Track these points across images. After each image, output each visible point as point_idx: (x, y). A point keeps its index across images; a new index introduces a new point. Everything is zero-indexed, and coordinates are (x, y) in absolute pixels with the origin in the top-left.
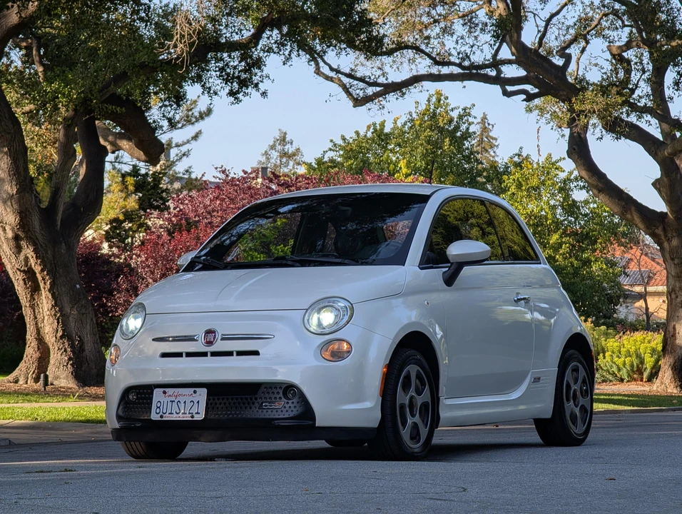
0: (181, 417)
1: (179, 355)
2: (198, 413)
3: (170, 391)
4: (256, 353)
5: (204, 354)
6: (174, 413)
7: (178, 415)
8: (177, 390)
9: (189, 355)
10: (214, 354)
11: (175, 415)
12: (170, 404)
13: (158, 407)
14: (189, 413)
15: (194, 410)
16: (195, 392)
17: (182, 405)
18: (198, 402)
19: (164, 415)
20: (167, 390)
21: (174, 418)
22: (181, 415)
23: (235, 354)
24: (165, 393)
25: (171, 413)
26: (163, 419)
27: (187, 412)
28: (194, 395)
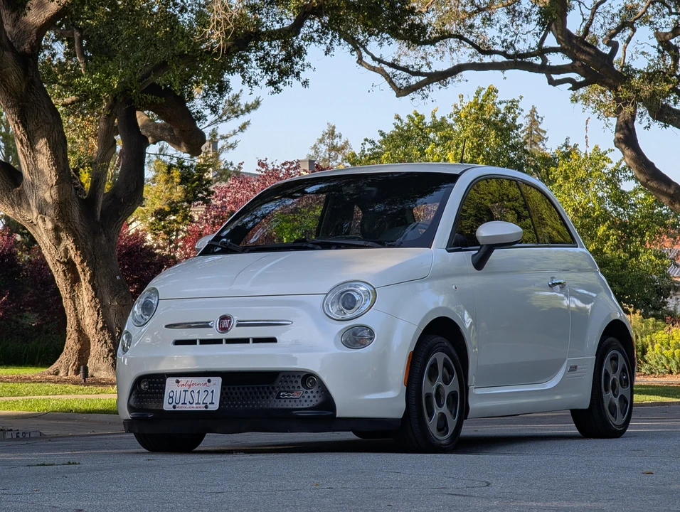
0: (194, 407)
1: (193, 342)
2: (212, 403)
3: (183, 380)
4: (273, 340)
5: (219, 341)
6: (188, 403)
7: (191, 406)
8: (190, 379)
9: (203, 342)
10: (229, 341)
11: (188, 405)
12: (183, 393)
13: (170, 397)
14: (203, 403)
15: (208, 401)
16: (209, 381)
17: (196, 396)
18: (212, 392)
19: (177, 406)
20: (180, 379)
21: (188, 408)
22: (194, 405)
23: (251, 340)
24: (178, 382)
25: (184, 403)
26: (177, 409)
27: (201, 402)
28: (208, 384)
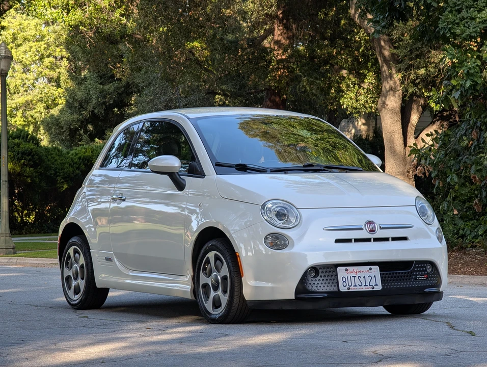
0: (363, 289)
1: (349, 241)
2: (376, 285)
3: (351, 268)
4: (405, 239)
5: (368, 240)
6: (358, 285)
7: (361, 287)
8: (355, 268)
9: (357, 240)
10: (376, 240)
11: (358, 287)
12: (353, 278)
13: (344, 282)
14: (370, 285)
15: (373, 283)
16: (371, 269)
17: (362, 280)
18: (375, 277)
19: (350, 287)
20: (348, 268)
21: (358, 289)
22: (363, 287)
23: (390, 239)
24: (347, 270)
25: (355, 286)
26: (350, 290)
27: (368, 284)
28: (370, 271)
